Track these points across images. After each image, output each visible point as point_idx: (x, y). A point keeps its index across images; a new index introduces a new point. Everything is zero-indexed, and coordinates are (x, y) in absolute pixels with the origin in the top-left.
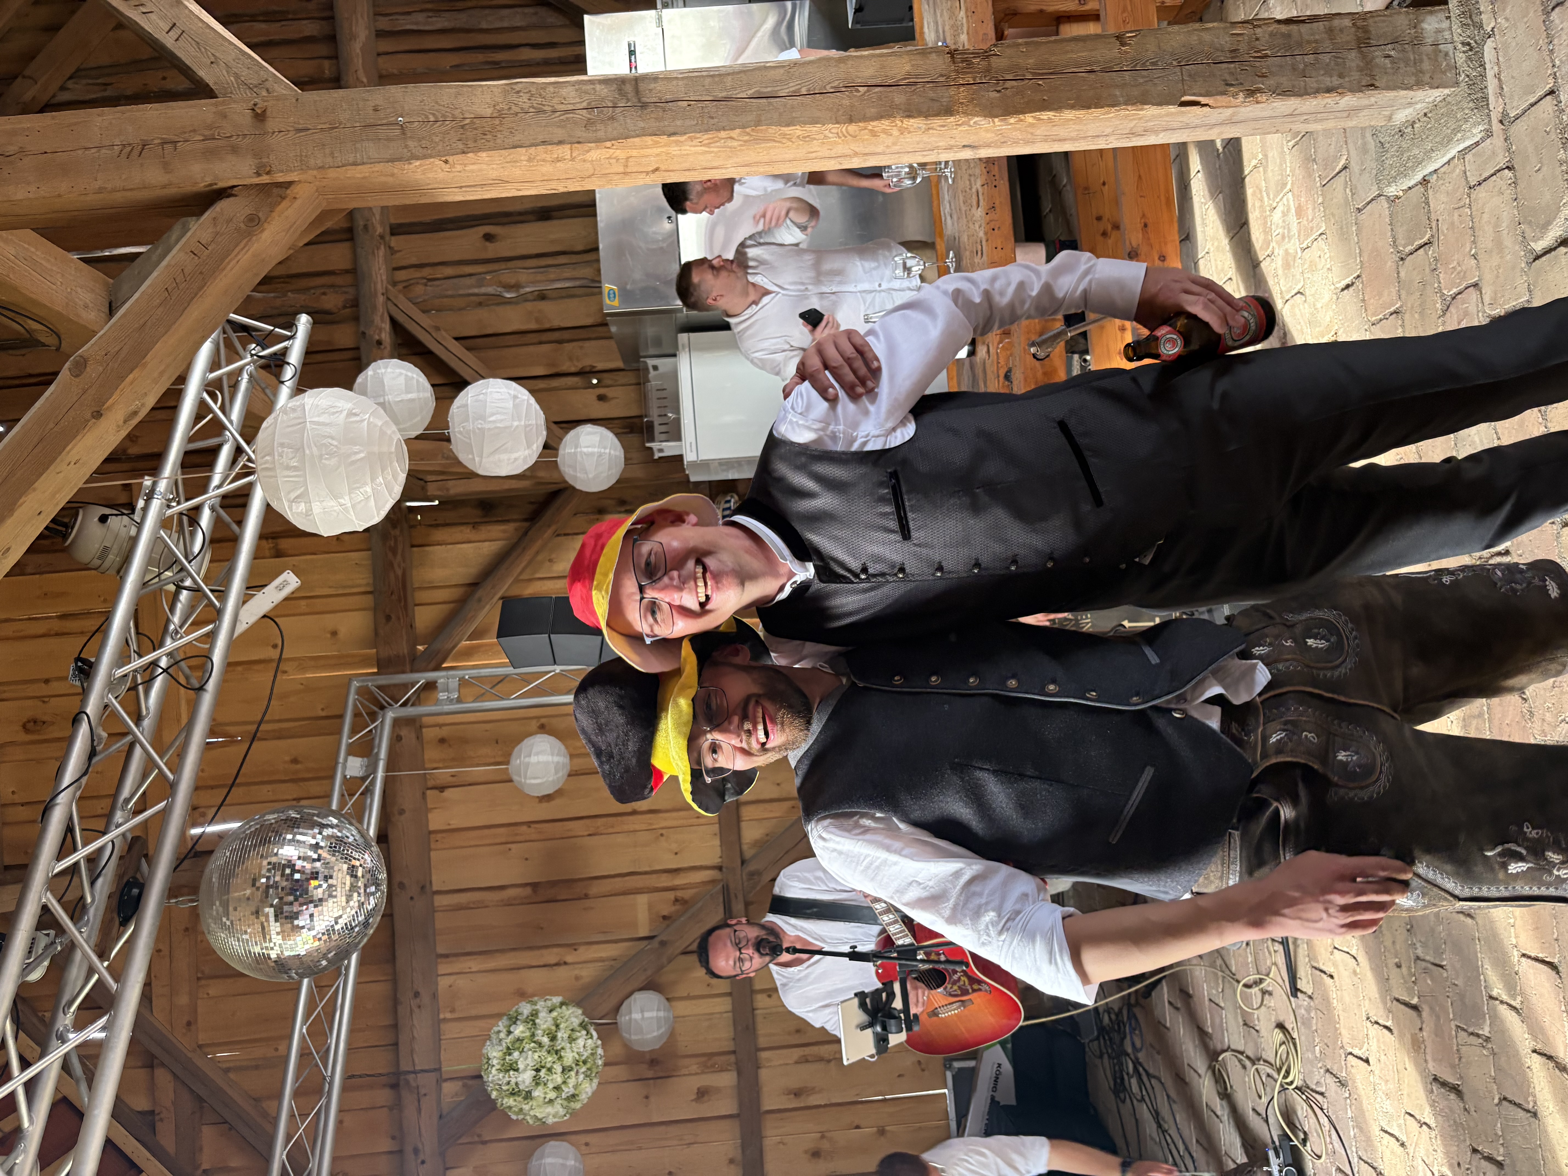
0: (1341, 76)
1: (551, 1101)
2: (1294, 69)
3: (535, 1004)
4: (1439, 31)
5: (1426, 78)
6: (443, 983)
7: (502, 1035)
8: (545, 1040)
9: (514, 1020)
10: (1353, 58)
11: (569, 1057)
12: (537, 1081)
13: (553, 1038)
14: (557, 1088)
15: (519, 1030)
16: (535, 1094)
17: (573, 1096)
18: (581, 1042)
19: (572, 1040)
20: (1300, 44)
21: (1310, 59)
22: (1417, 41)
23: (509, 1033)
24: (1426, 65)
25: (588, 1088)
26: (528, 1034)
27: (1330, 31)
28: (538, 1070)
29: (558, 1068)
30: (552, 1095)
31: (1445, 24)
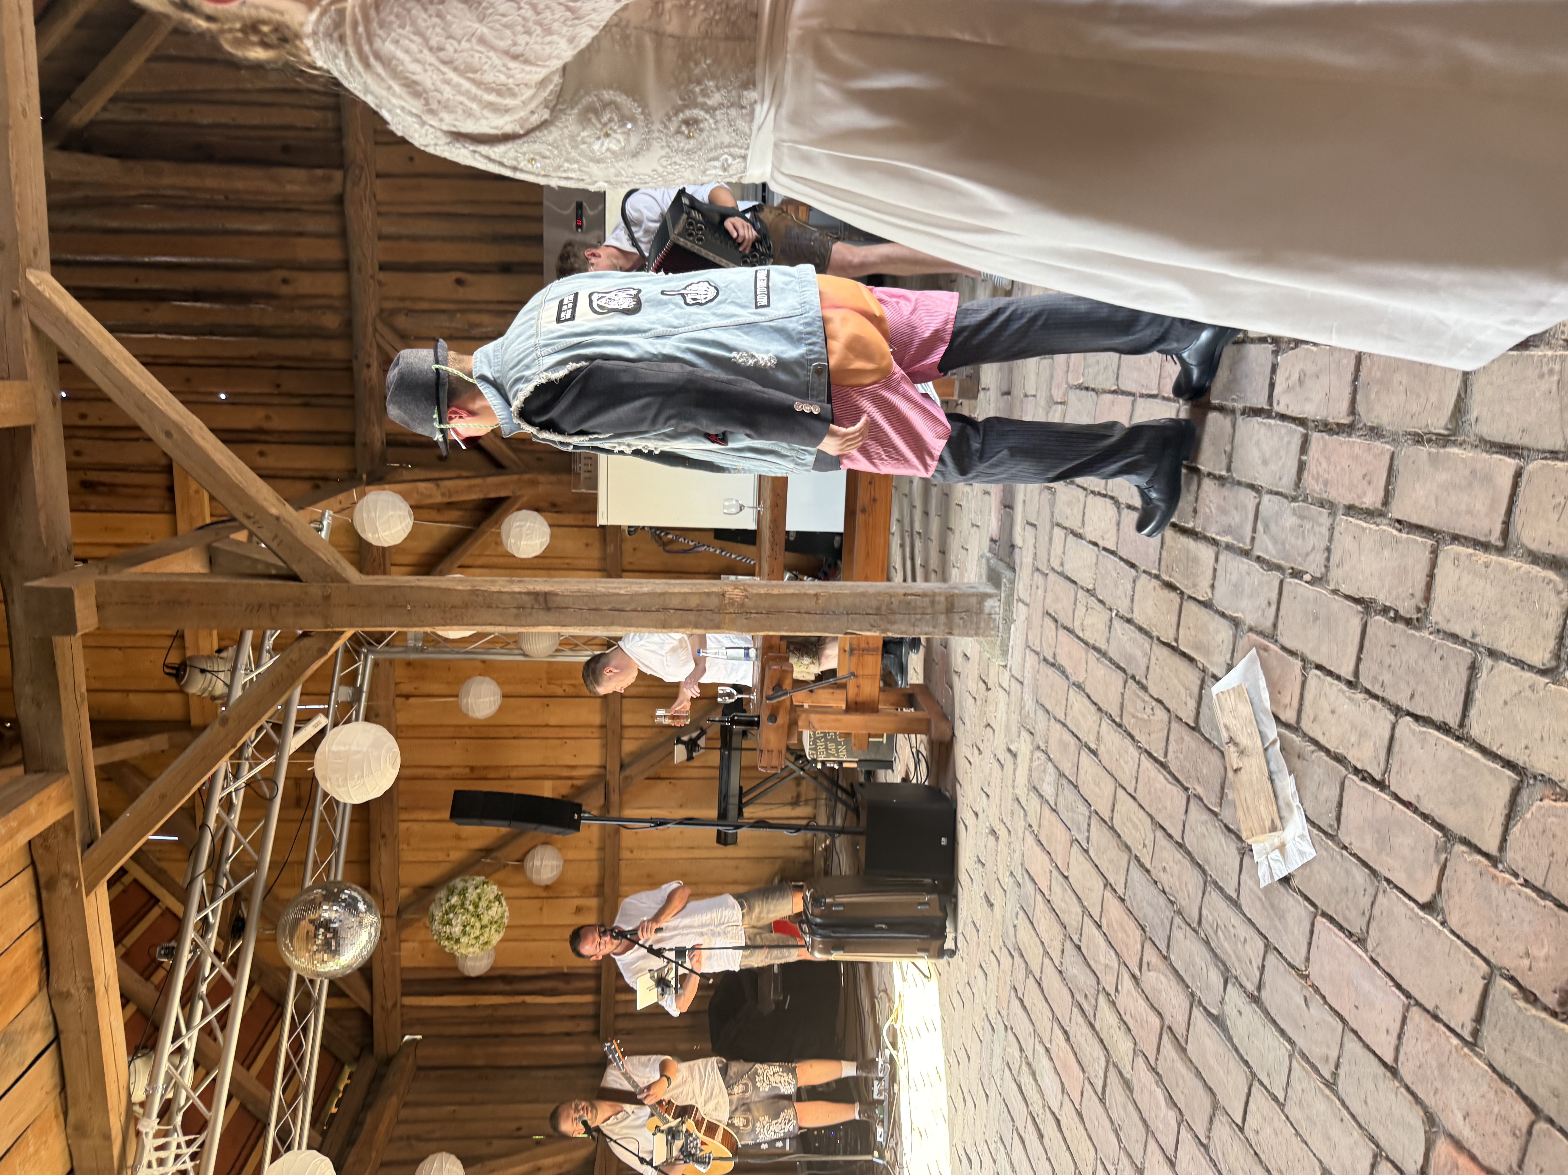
0: (934, 627)
1: (472, 945)
2: (909, 620)
3: (466, 881)
4: (993, 607)
5: (981, 632)
6: (403, 826)
7: (443, 902)
8: (471, 908)
9: (451, 892)
10: (942, 618)
11: (485, 920)
12: (464, 933)
13: (476, 906)
14: (477, 938)
15: (454, 900)
16: (462, 940)
17: (487, 943)
18: (494, 909)
19: (489, 908)
20: (915, 608)
21: (919, 617)
22: (980, 611)
23: (448, 900)
24: (982, 625)
25: (496, 938)
26: (459, 903)
27: (933, 602)
28: (465, 926)
29: (478, 925)
30: (474, 942)
31: (997, 604)
